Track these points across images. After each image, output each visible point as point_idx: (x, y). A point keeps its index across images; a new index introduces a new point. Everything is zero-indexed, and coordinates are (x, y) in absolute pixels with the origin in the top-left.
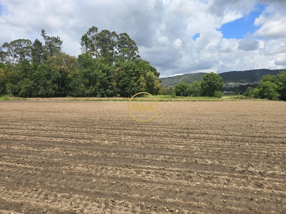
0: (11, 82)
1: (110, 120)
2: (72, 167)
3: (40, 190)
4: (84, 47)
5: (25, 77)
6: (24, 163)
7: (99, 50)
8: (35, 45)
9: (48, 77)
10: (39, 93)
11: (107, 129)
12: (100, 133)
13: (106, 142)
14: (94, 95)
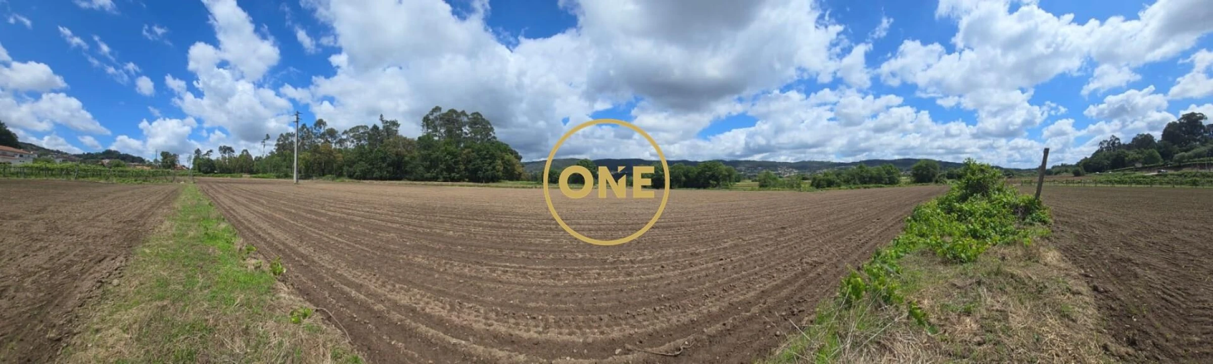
0: (347, 165)
1: (455, 208)
2: (410, 257)
3: (378, 276)
4: (425, 127)
5: (361, 160)
6: (361, 244)
7: (442, 131)
8: (372, 130)
9: (383, 159)
10: (375, 176)
11: (451, 218)
12: (441, 222)
13: (451, 233)
14: (435, 179)
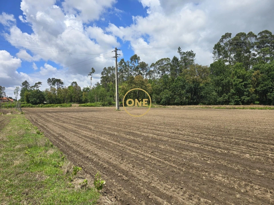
0: (156, 93)
1: (248, 131)
2: (212, 175)
3: (184, 189)
4: (217, 55)
5: (165, 88)
6: (170, 161)
7: (232, 56)
8: (173, 61)
9: (183, 87)
10: (176, 101)
11: (246, 140)
12: (237, 144)
13: (247, 156)
14: (227, 102)
